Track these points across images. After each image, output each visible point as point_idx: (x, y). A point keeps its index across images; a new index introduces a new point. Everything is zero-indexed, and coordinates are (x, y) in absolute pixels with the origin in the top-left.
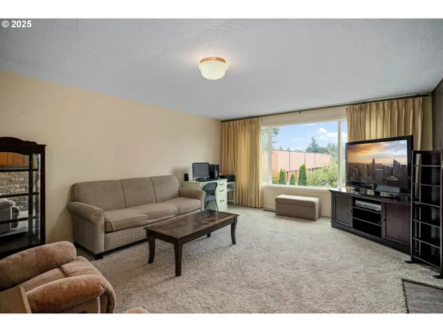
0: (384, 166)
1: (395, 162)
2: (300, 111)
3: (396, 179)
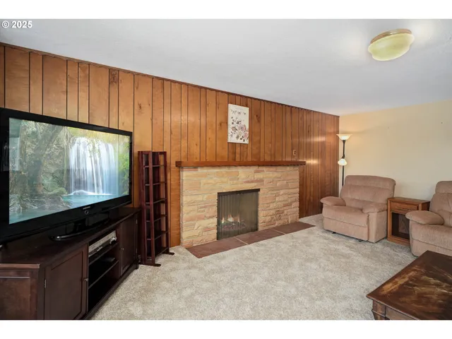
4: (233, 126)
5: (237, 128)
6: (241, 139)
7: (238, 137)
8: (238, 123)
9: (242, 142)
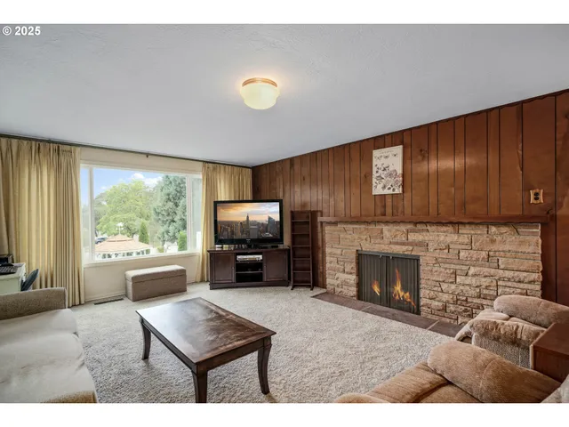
0: (259, 223)
1: (270, 218)
2: (148, 155)
3: (271, 235)
4: (378, 175)
5: (383, 176)
6: (389, 189)
7: (384, 187)
8: (384, 170)
9: (391, 192)
